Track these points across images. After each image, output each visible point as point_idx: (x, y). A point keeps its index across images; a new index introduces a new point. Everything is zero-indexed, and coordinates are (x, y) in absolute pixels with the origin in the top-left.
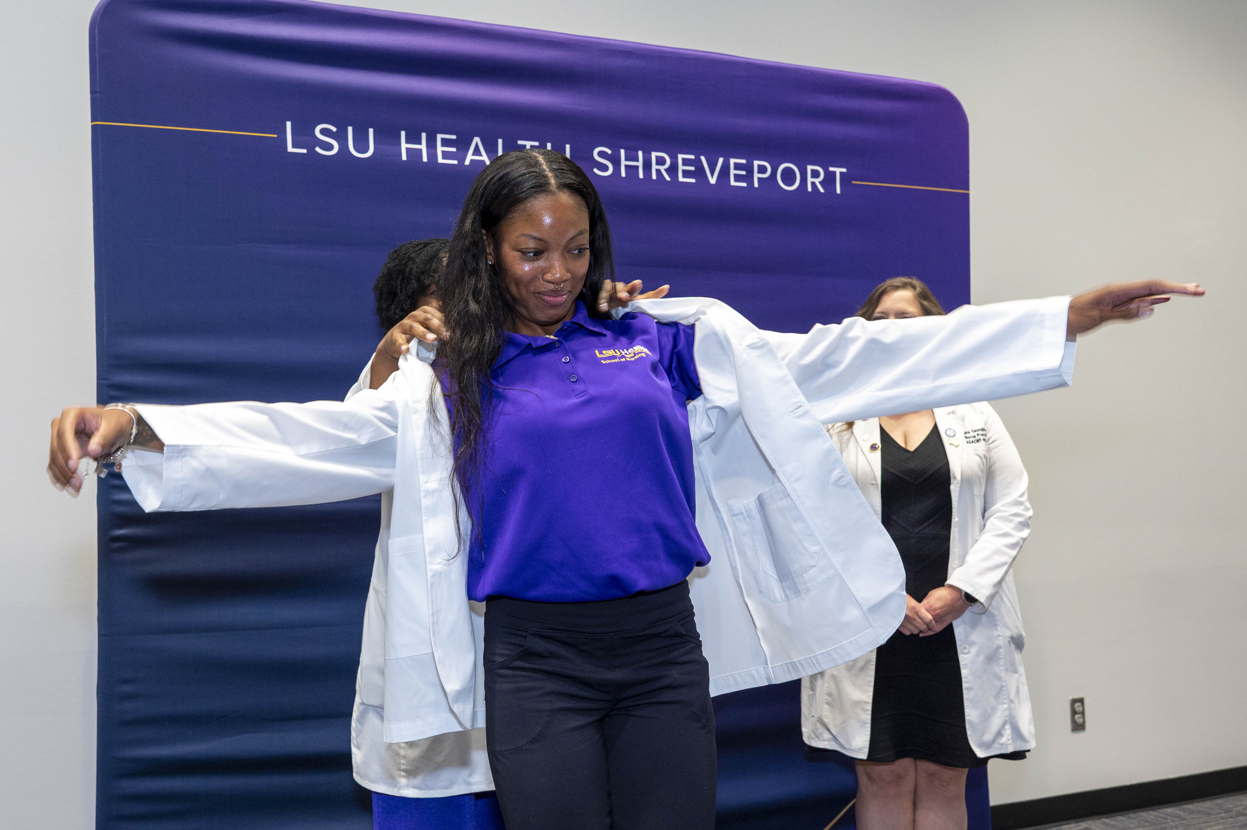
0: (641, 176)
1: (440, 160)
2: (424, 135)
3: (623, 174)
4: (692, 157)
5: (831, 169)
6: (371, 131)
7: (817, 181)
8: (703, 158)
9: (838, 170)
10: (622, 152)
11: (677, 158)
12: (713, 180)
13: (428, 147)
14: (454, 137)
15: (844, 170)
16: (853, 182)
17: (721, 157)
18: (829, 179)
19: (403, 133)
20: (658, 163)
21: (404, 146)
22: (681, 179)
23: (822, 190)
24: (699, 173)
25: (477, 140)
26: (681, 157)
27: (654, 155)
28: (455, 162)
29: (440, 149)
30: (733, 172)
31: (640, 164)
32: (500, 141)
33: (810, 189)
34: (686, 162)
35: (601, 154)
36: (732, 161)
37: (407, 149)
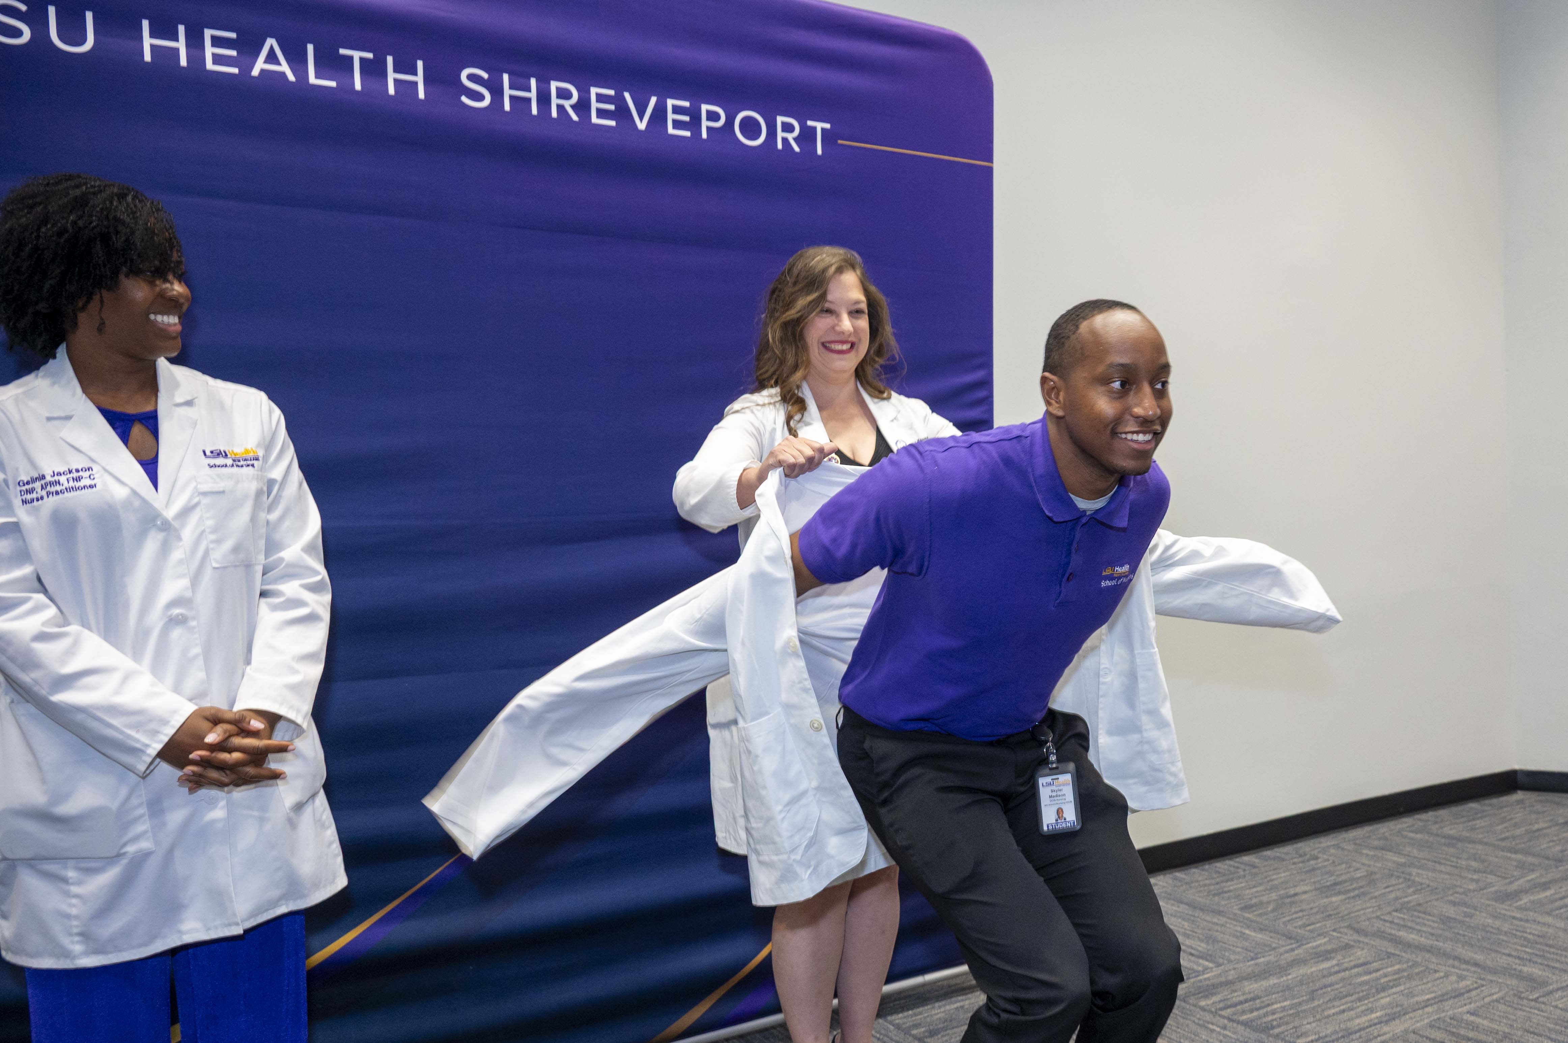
0: (534, 111)
1: (210, 66)
2: (181, 29)
3: (507, 107)
4: (611, 92)
5: (810, 123)
6: (89, 16)
7: (790, 137)
8: (627, 95)
9: (819, 126)
10: (506, 77)
11: (588, 92)
12: (642, 126)
13: (188, 46)
14: (233, 35)
15: (827, 126)
16: (840, 142)
17: (654, 95)
18: (807, 136)
19: (145, 24)
20: (559, 96)
21: (148, 42)
22: (595, 120)
23: (797, 149)
24: (622, 113)
25: (271, 42)
26: (594, 91)
27: (554, 85)
28: (235, 71)
29: (209, 51)
30: (671, 116)
31: (533, 95)
32: (310, 48)
33: (780, 146)
34: (600, 98)
35: (471, 77)
36: (670, 102)
37: (152, 47)
